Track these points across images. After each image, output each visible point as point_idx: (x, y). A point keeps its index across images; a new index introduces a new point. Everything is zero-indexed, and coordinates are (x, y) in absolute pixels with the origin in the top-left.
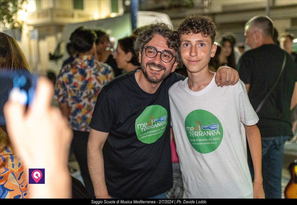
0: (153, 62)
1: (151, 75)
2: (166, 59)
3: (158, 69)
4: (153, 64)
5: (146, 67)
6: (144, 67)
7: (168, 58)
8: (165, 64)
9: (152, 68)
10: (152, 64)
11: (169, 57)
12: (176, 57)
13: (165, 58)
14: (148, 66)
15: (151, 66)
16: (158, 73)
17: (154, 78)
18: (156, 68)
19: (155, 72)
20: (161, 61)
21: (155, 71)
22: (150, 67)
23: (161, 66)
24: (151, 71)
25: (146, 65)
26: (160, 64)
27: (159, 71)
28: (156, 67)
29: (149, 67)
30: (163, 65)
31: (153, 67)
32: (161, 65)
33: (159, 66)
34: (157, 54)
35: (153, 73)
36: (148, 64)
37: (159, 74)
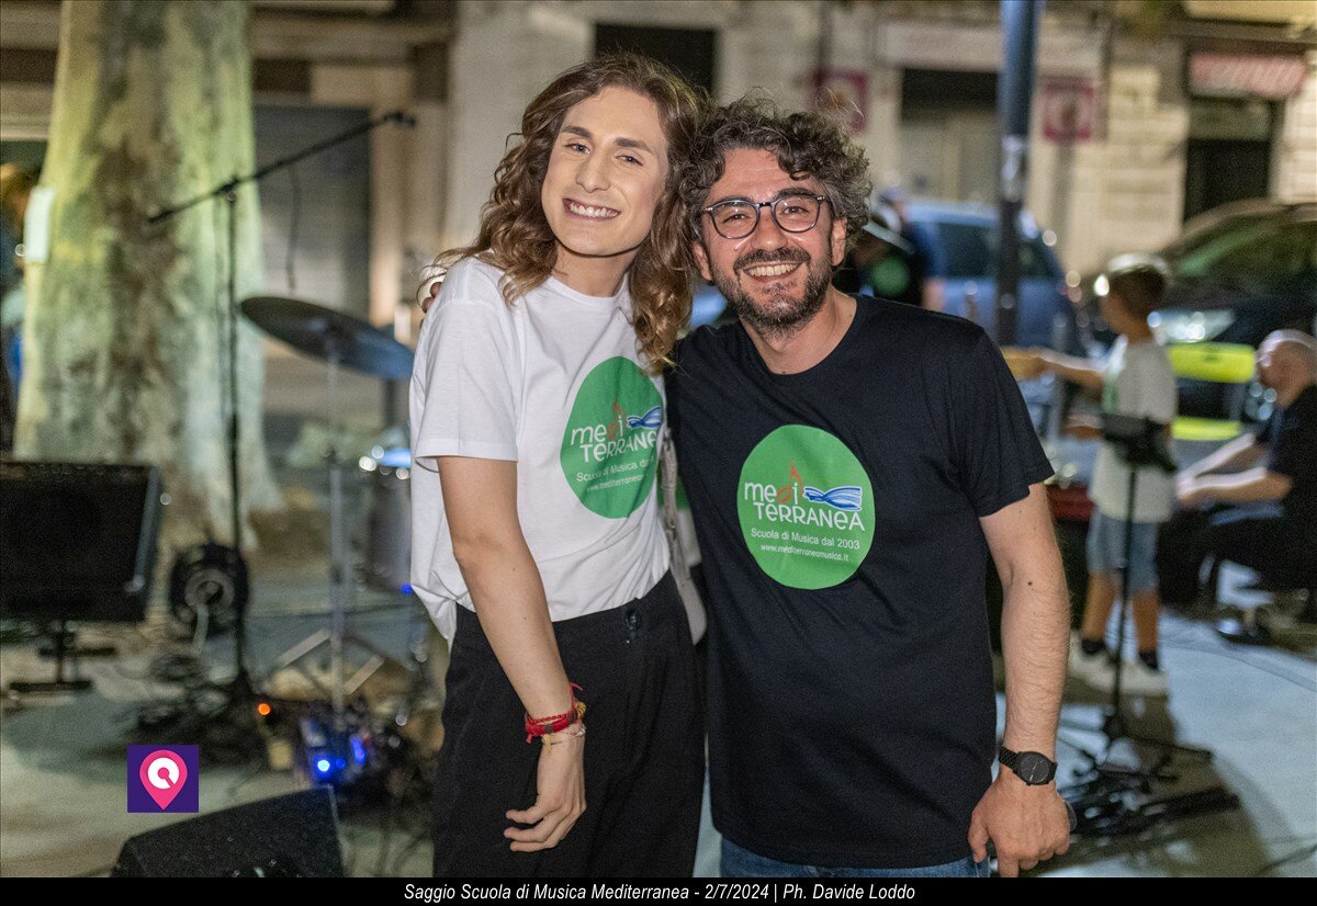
0: (757, 247)
1: (767, 297)
2: (798, 222)
3: (783, 268)
4: (759, 255)
5: (735, 278)
6: (729, 280)
7: (803, 215)
8: (799, 239)
9: (761, 271)
10: (753, 258)
11: (805, 210)
12: (830, 203)
13: (793, 216)
14: (742, 274)
15: (754, 265)
16: (787, 280)
17: (784, 305)
18: (773, 266)
19: (776, 281)
20: (782, 236)
21: (775, 277)
22: (753, 272)
23: (788, 252)
24: (762, 285)
25: (736, 273)
26: (783, 243)
27: (788, 273)
28: (774, 262)
29: (746, 271)
30: (796, 247)
31: (763, 269)
32: (789, 246)
33: (783, 253)
34: (759, 216)
35: (769, 291)
36: (740, 264)
37: (793, 284)
